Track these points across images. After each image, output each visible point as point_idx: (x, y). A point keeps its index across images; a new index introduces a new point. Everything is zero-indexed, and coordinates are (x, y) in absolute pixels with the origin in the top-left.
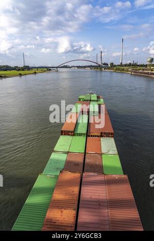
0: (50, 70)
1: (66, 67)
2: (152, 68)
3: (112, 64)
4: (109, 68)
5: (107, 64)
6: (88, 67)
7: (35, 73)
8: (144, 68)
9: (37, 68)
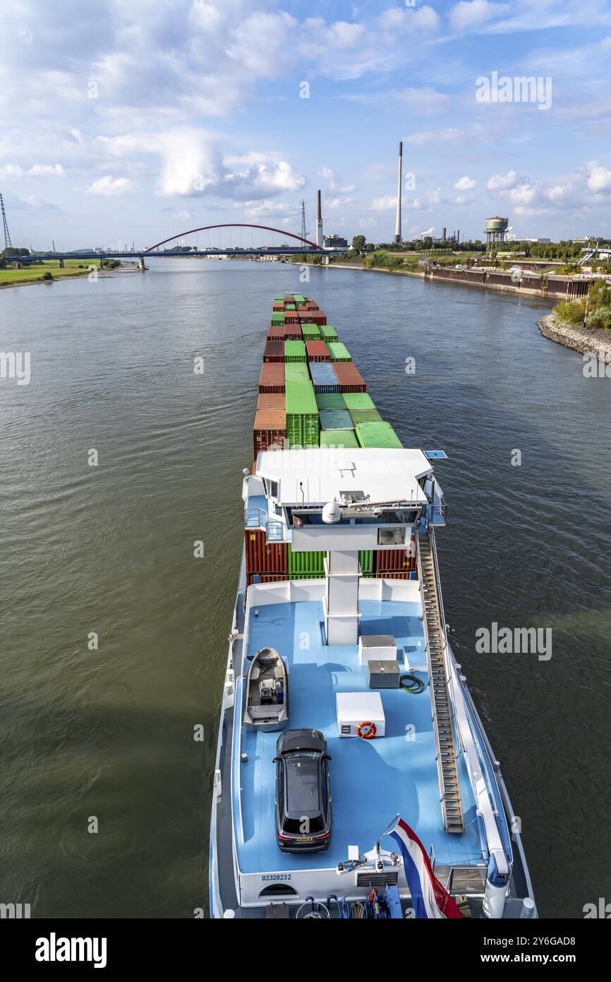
0: (117, 265)
1: (184, 252)
2: (500, 254)
3: (360, 241)
4: (347, 258)
5: (343, 243)
6: (272, 251)
7: (48, 278)
8: (474, 256)
9: (61, 257)
